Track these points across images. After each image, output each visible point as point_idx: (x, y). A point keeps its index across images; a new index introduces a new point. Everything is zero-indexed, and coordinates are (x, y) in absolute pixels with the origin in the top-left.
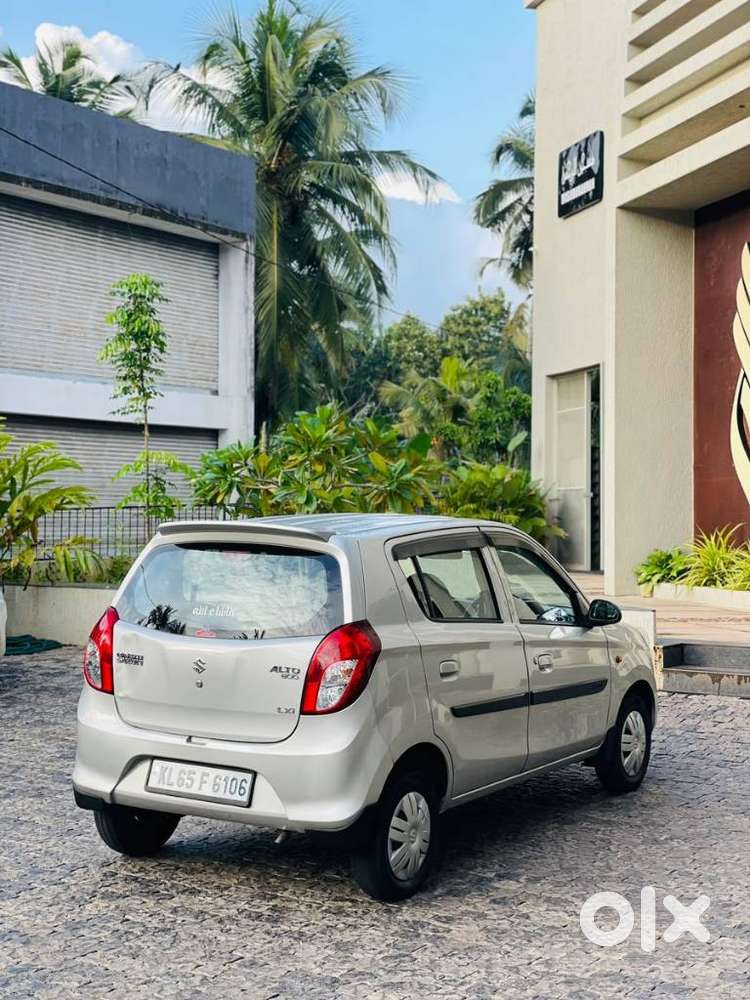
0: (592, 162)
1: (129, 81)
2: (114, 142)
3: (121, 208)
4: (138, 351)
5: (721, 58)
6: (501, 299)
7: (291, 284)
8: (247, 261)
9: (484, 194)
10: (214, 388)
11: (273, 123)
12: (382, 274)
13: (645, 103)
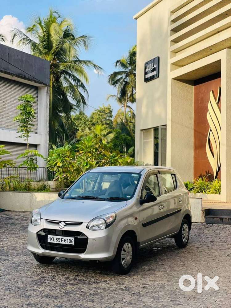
0: (155, 66)
1: (3, 37)
2: (7, 54)
3: (10, 75)
4: (26, 118)
5: (204, 35)
6: (110, 108)
7: (56, 100)
8: (47, 92)
9: (111, 75)
10: (36, 132)
11: (52, 51)
12: (85, 98)
13: (178, 48)
